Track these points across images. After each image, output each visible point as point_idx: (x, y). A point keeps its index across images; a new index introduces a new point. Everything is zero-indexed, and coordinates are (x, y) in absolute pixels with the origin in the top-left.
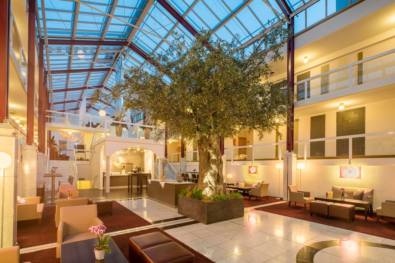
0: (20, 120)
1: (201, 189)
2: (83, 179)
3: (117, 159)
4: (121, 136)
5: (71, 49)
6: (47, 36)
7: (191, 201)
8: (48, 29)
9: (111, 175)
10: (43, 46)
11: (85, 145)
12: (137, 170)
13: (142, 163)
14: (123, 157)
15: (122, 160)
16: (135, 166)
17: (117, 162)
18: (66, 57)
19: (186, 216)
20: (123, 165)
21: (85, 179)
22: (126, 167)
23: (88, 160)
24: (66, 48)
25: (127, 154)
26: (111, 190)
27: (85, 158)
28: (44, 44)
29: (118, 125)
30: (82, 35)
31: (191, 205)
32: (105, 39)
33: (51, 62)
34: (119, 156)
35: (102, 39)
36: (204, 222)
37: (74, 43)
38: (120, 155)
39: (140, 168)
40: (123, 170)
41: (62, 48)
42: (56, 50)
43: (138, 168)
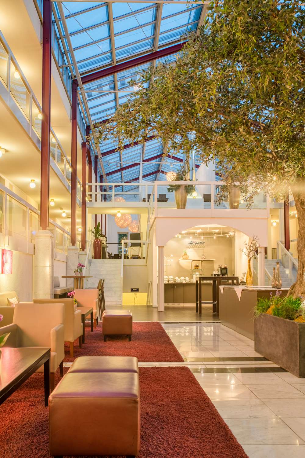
0: (54, 202)
1: (300, 295)
2: (137, 290)
3: (184, 253)
4: (184, 208)
5: (114, 81)
6: (79, 73)
7: (273, 322)
8: (78, 62)
9: (168, 281)
10: (76, 89)
11: (142, 233)
12: (220, 274)
13: (232, 260)
14: (195, 248)
15: (193, 254)
16: (216, 266)
17: (184, 259)
18: (112, 97)
19: (266, 357)
20: (195, 263)
21: (139, 290)
22: (200, 268)
23: (144, 258)
24: (108, 83)
25: (202, 243)
26: (166, 309)
27: (142, 254)
28: (78, 85)
29: (178, 189)
30: (126, 55)
31: (273, 333)
32: (159, 47)
33: (91, 112)
34: (188, 247)
35: (154, 49)
36: (295, 372)
37: (115, 70)
38: (189, 245)
39: (226, 269)
40: (195, 272)
41: (103, 84)
42: (97, 90)
43: (223, 269)
